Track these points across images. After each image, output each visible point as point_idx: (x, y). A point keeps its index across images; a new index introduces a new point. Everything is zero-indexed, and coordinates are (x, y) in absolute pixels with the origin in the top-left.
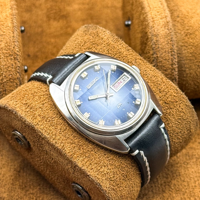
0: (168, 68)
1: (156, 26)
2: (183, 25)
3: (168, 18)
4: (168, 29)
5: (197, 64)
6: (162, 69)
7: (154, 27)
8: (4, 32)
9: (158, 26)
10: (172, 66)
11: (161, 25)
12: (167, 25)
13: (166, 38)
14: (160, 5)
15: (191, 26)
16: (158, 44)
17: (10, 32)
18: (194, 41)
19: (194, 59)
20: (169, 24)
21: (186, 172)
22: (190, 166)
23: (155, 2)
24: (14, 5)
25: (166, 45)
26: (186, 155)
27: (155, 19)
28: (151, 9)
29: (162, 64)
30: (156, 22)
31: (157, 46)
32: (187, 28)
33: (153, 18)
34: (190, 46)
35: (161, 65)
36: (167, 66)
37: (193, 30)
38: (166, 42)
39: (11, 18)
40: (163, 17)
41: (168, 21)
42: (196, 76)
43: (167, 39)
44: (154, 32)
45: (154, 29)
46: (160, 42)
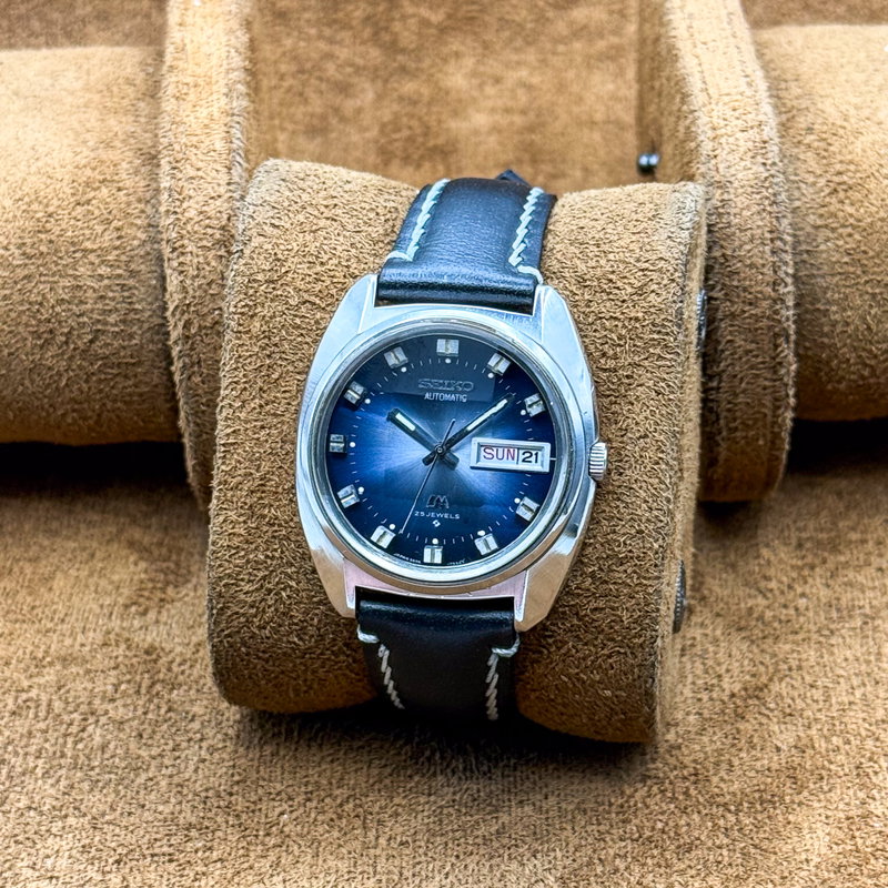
0: (760, 296)
1: (725, 152)
2: (824, 157)
3: (767, 129)
4: (764, 164)
5: (870, 290)
6: (738, 296)
7: (715, 156)
8: (198, 169)
9: (729, 153)
10: (774, 290)
11: (742, 150)
12: (764, 151)
13: (758, 193)
14: (744, 88)
15: (851, 162)
16: (729, 213)
17: (219, 169)
18: (862, 210)
19: (859, 272)
20: (769, 149)
21: (825, 659)
22: (840, 640)
23: (727, 78)
24: (239, 82)
25: (755, 217)
26: (830, 606)
27: (723, 131)
28: (710, 98)
29: (739, 281)
30: (723, 140)
31: (724, 220)
32: (838, 167)
33: (714, 129)
34: (844, 226)
35: (735, 283)
36: (759, 289)
37: (859, 175)
38: (755, 208)
39: (226, 125)
40: (750, 124)
41: (766, 138)
42: (866, 333)
43: (758, 197)
44: (714, 173)
45: (716, 163)
46: (736, 207)
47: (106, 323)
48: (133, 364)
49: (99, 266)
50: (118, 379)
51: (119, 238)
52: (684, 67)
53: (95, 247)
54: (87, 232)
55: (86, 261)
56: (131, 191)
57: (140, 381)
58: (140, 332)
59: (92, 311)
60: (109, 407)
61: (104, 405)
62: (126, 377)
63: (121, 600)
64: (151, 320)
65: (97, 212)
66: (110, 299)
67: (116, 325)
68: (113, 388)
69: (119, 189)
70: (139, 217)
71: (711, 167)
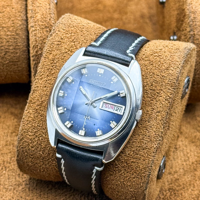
1: (194, 3)
7: (192, 4)
9: (196, 3)
16: (196, 21)
29: (198, 42)
31: (194, 24)
44: (191, 9)
45: (192, 6)
46: (198, 19)
47: (9, 49)
48: (17, 62)
49: (7, 32)
50: (12, 66)
51: (13, 23)
53: (6, 26)
54: (3, 21)
55: (3, 30)
56: (16, 9)
57: (19, 67)
58: (19, 52)
59: (5, 45)
60: (9, 74)
61: (8, 73)
62: (15, 65)
63: (10, 131)
64: (23, 48)
65: (6, 15)
66: (10, 42)
67: (12, 50)
68: (11, 68)
69: (13, 8)
70: (19, 17)
71: (190, 7)
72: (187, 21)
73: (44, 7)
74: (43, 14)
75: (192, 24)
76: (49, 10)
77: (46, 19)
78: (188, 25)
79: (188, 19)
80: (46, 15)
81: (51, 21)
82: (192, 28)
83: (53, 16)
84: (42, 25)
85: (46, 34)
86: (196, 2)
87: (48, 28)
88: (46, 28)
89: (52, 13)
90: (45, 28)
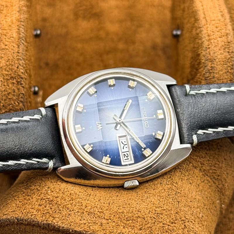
1: (213, 46)
3: (230, 37)
4: (229, 52)
7: (209, 48)
9: (215, 47)
11: (220, 45)
12: (228, 47)
13: (226, 64)
14: (220, 17)
16: (214, 73)
17: (15, 46)
20: (231, 45)
23: (213, 13)
25: (224, 74)
27: (212, 37)
28: (207, 21)
30: (212, 41)
31: (212, 75)
33: (209, 36)
38: (224, 71)
40: (223, 34)
41: (229, 41)
43: (226, 66)
44: (208, 55)
45: (209, 51)
46: (217, 70)
52: (196, 7)
71: (207, 53)
72: (203, 71)
73: (10, 50)
74: (9, 60)
75: (209, 76)
76: (17, 54)
77: (12, 66)
78: (204, 77)
79: (204, 69)
80: (13, 61)
81: (19, 70)
82: (209, 81)
83: (22, 62)
84: (7, 74)
85: (12, 87)
86: (215, 45)
87: (14, 79)
88: (13, 79)
89: (21, 59)
90: (11, 79)
